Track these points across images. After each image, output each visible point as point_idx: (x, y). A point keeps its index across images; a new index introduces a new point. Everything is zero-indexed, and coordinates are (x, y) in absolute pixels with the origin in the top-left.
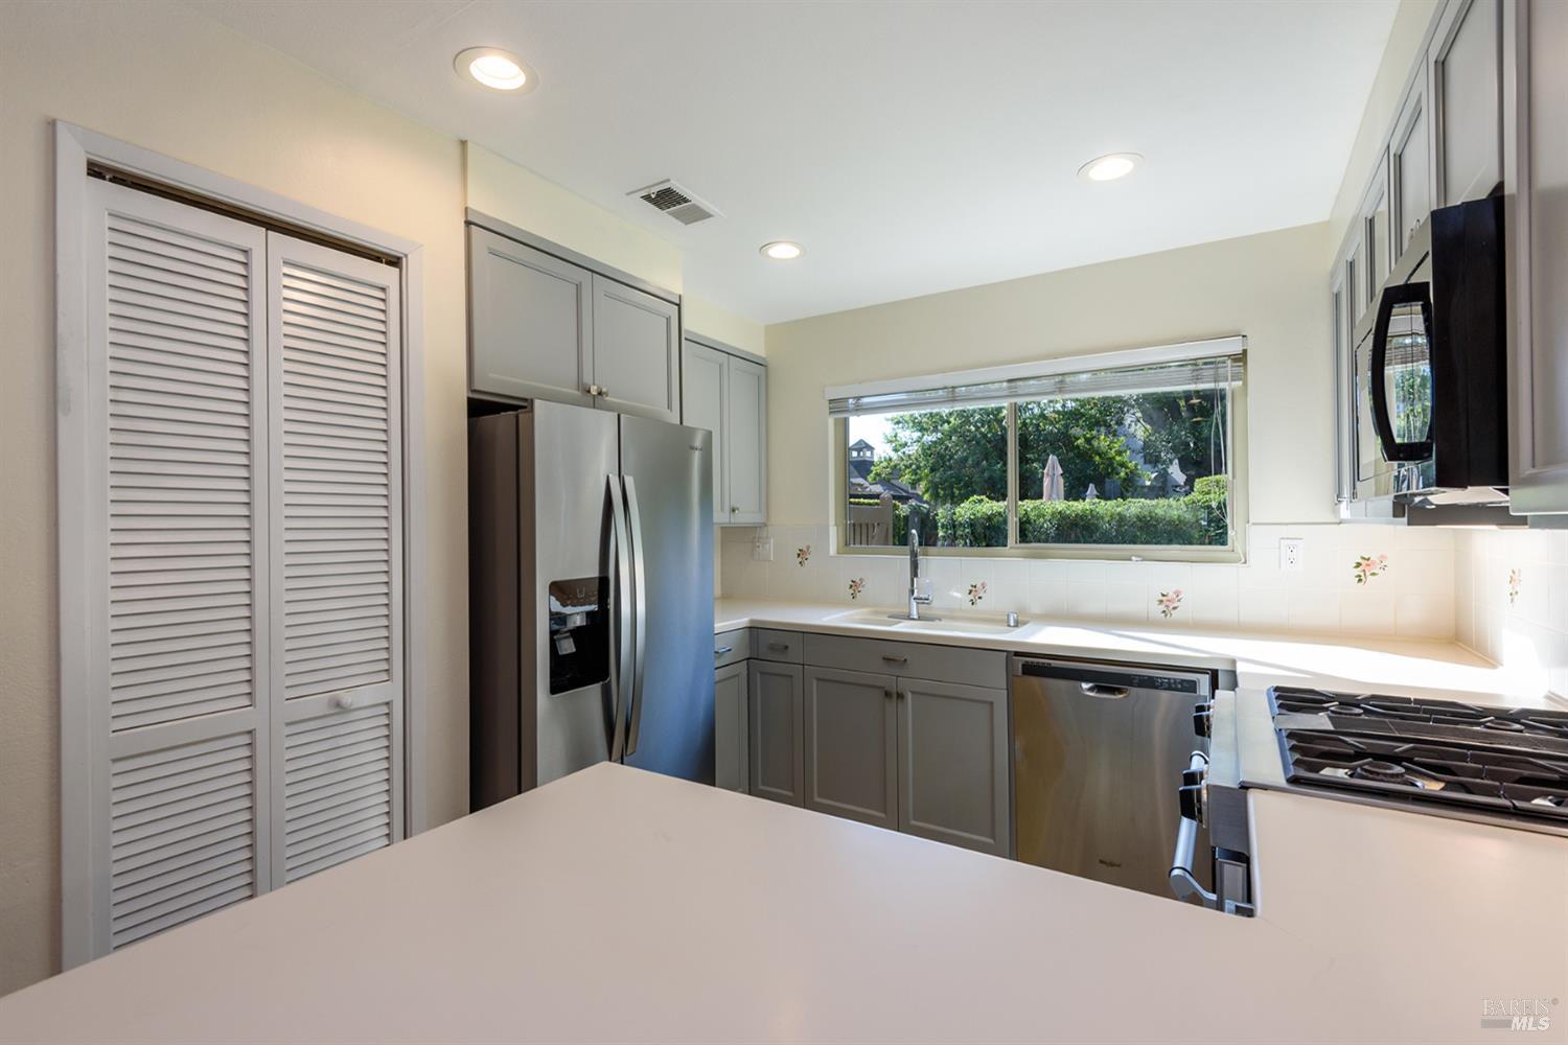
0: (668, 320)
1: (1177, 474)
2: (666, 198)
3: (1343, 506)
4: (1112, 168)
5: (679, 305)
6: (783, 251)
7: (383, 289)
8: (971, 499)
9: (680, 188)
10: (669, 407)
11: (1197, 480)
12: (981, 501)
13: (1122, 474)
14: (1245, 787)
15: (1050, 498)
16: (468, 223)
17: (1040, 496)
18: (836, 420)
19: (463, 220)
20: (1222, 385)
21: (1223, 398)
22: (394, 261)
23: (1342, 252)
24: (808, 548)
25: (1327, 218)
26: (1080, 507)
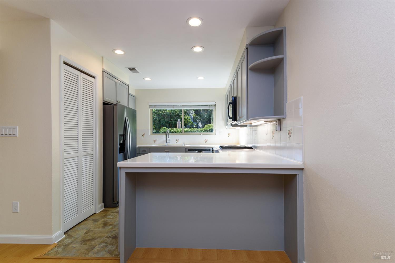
0: (127, 89)
1: (200, 125)
2: (133, 69)
3: (227, 126)
4: (201, 78)
5: (128, 86)
6: (148, 79)
7: (92, 82)
8: (163, 128)
9: (136, 68)
10: (127, 105)
11: (205, 125)
12: (165, 128)
13: (190, 124)
14: (218, 150)
15: (179, 128)
16: (103, 71)
17: (176, 128)
18: (150, 109)
19: (102, 70)
20: (213, 109)
21: (213, 111)
22: (94, 77)
23: (226, 94)
24: (145, 134)
25: (225, 87)
26: (186, 130)
